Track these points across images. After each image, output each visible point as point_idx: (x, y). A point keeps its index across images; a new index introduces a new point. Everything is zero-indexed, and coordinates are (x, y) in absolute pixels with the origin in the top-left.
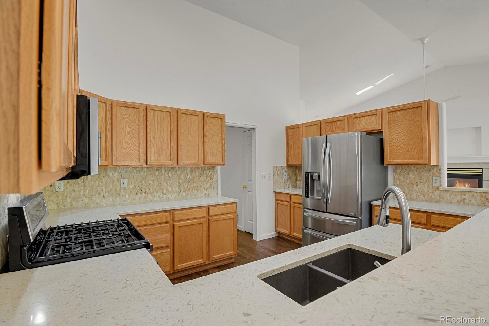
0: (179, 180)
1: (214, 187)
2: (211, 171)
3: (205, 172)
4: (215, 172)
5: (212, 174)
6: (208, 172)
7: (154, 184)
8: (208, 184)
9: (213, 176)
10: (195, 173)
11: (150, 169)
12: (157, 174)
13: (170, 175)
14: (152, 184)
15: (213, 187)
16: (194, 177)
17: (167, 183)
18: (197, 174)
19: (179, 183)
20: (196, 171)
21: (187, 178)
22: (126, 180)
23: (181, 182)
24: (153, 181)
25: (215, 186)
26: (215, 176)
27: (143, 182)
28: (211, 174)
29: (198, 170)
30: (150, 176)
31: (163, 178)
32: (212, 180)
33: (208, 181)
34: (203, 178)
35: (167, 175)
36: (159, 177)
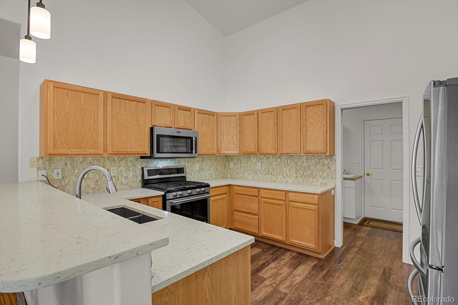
0: (296, 166)
1: (332, 178)
2: (329, 160)
3: (321, 161)
4: (334, 161)
5: (330, 163)
6: (325, 161)
7: (277, 168)
8: (325, 173)
9: (331, 165)
10: (311, 161)
11: (274, 156)
12: (279, 161)
13: (289, 162)
14: (275, 168)
15: (330, 176)
16: (310, 165)
17: (286, 168)
18: (313, 162)
19: (296, 169)
20: (311, 160)
21: (303, 166)
22: (260, 164)
23: (298, 169)
24: (276, 166)
25: (333, 176)
26: (334, 166)
27: (270, 166)
28: (328, 163)
29: (315, 158)
30: (274, 162)
31: (283, 164)
32: (330, 169)
33: (325, 169)
34: (318, 167)
35: (286, 162)
36: (280, 163)
